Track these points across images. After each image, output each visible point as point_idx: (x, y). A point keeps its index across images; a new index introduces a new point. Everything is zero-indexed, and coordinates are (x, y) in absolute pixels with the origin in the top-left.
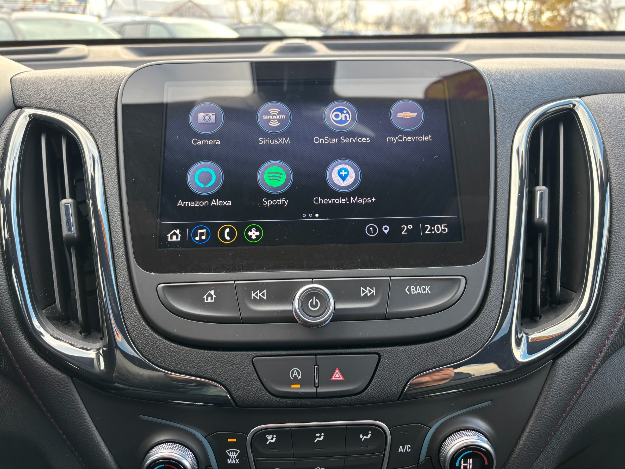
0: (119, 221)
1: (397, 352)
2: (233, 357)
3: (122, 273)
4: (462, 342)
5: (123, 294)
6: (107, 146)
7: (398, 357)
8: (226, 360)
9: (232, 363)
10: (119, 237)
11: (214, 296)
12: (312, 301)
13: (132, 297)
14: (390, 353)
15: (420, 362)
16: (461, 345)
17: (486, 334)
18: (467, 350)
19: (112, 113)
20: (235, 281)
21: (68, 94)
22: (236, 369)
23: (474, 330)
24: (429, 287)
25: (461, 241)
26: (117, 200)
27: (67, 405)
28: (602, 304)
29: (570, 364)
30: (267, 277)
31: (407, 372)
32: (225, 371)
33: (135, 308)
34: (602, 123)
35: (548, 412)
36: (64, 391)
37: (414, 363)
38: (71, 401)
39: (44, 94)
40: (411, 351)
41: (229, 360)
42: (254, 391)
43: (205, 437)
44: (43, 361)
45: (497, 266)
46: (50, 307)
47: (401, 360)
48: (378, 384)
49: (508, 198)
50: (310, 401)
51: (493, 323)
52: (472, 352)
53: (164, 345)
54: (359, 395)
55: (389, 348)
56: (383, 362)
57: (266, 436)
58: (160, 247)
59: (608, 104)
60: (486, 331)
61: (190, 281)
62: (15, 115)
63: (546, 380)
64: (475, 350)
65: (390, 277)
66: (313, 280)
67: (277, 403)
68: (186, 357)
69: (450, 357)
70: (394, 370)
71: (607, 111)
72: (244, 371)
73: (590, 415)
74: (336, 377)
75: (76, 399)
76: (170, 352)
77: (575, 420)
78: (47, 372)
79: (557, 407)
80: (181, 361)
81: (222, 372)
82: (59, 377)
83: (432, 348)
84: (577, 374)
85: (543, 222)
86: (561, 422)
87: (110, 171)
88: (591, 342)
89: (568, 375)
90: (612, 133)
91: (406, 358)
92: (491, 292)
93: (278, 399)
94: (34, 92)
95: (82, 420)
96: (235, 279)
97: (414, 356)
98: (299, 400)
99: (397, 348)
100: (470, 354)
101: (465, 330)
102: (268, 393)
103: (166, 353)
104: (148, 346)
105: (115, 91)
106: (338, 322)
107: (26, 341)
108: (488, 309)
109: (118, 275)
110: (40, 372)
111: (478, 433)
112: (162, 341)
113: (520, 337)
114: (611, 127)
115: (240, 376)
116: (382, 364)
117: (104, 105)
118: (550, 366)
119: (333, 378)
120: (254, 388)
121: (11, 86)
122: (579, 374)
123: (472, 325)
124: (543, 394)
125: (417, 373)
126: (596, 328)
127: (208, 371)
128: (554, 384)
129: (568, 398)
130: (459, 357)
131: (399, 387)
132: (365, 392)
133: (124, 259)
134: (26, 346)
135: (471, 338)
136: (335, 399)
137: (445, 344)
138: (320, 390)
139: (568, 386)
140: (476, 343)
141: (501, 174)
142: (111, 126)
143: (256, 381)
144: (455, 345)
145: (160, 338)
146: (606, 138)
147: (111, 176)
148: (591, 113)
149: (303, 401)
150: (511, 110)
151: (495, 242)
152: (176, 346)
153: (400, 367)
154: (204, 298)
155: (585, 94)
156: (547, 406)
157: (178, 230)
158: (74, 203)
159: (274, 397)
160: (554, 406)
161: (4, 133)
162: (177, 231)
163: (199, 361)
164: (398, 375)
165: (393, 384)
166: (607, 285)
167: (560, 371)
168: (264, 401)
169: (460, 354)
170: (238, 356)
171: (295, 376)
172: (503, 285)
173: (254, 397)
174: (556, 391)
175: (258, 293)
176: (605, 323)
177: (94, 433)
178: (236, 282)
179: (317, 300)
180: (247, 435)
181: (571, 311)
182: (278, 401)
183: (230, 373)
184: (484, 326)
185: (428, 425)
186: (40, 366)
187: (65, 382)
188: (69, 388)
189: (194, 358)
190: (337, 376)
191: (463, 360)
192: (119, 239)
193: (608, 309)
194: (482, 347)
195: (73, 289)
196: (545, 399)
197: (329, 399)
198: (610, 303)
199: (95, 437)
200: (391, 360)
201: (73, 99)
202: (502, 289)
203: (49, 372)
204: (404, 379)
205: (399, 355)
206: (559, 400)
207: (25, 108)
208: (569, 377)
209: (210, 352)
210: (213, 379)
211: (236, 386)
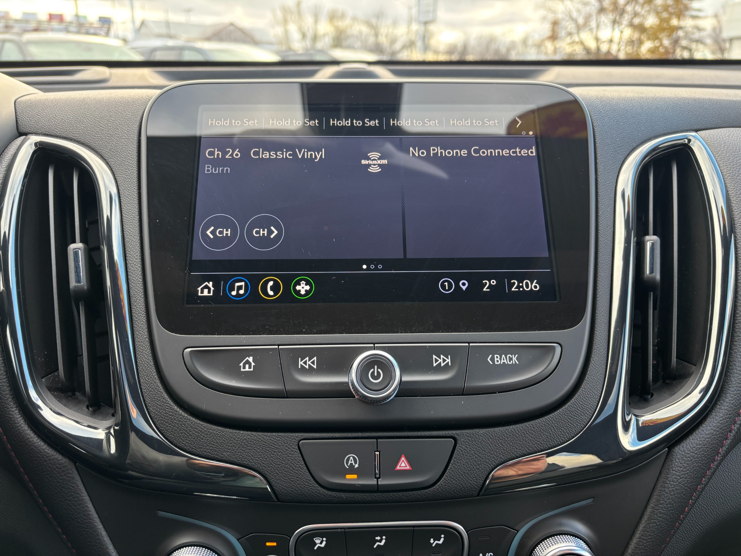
0: (139, 270)
1: (477, 436)
2: (275, 439)
3: (141, 333)
4: (556, 425)
5: (141, 360)
6: (127, 180)
7: (478, 441)
8: (266, 443)
9: (274, 446)
10: (139, 290)
11: (253, 364)
12: (373, 372)
13: (152, 363)
14: (468, 437)
15: (505, 449)
16: (555, 427)
17: (586, 415)
18: (562, 434)
19: (135, 141)
20: (279, 345)
21: (82, 118)
22: (278, 455)
23: (572, 410)
24: (517, 355)
25: (556, 300)
26: (138, 245)
27: (68, 497)
28: (728, 379)
29: (689, 454)
30: (318, 342)
31: (489, 460)
32: (264, 457)
33: (156, 377)
34: (723, 161)
35: (662, 513)
36: (66, 479)
37: (498, 449)
38: (73, 492)
39: (54, 119)
40: (494, 435)
41: (269, 443)
42: (300, 483)
43: (238, 540)
44: (40, 441)
45: (599, 331)
46: (51, 375)
47: (481, 445)
48: (453, 475)
49: (612, 249)
50: (369, 495)
51: (595, 401)
52: (569, 437)
53: (190, 423)
54: (430, 489)
55: (467, 431)
56: (460, 448)
57: (314, 539)
58: (188, 303)
59: (730, 140)
60: (586, 411)
61: (223, 345)
62: (18, 143)
63: (660, 473)
64: (572, 435)
65: (469, 343)
66: (374, 345)
67: (328, 497)
68: (217, 438)
69: (543, 442)
70: (473, 458)
71: (729, 148)
72: (288, 457)
73: (712, 518)
74: (401, 466)
75: (80, 489)
76: (197, 432)
77: (694, 523)
78: (45, 455)
79: (673, 507)
80: (210, 444)
81: (261, 457)
82: (59, 462)
83: (520, 431)
84: (698, 465)
85: (654, 279)
86: (678, 526)
87: (130, 210)
88: (714, 427)
89: (687, 467)
90: (736, 173)
91: (488, 443)
92: (592, 363)
93: (330, 493)
94: (42, 116)
95: (86, 516)
96: (279, 343)
97: (497, 441)
98: (356, 494)
99: (477, 430)
100: (567, 439)
101: (561, 410)
102: (317, 485)
103: (193, 433)
104: (171, 424)
105: (139, 115)
106: (405, 397)
107: (21, 416)
108: (589, 384)
109: (135, 336)
110: (36, 455)
111: (576, 538)
112: (188, 418)
113: (628, 419)
114: (734, 166)
115: (283, 463)
116: (459, 450)
117: (126, 131)
118: (664, 457)
119: (398, 468)
120: (300, 479)
121: (15, 109)
122: (701, 466)
123: (569, 404)
124: (656, 490)
125: (502, 461)
126: (720, 409)
127: (243, 456)
128: (670, 478)
129: (686, 496)
130: (553, 442)
131: (479, 480)
132: (437, 485)
133: (144, 317)
134: (21, 423)
135: (568, 419)
136: (400, 494)
137: (537, 427)
138: (381, 482)
139: (687, 481)
140: (573, 425)
141: (603, 220)
142: (132, 157)
143: (302, 469)
144: (548, 428)
145: (186, 415)
146: (728, 179)
147: (131, 216)
148: (710, 149)
149: (360, 495)
150: (614, 145)
151: (596, 302)
152: (205, 424)
153: (480, 455)
154: (241, 366)
155: (701, 128)
156: (661, 506)
157: (211, 283)
158: (85, 248)
159: (325, 491)
160: (670, 506)
161: (3, 164)
162: (209, 283)
163: (233, 444)
164: (478, 465)
165: (472, 476)
166: (732, 357)
167: (677, 462)
168: (312, 495)
169: (555, 439)
170: (281, 438)
171: (351, 464)
172: (606, 355)
173: (299, 489)
174: (672, 487)
175: (306, 360)
176: (731, 403)
177: (101, 533)
178: (280, 347)
179: (379, 370)
180: (291, 538)
181: (690, 388)
182: (330, 495)
183: (271, 459)
184: (584, 404)
185: (515, 528)
186: (37, 448)
187: (67, 468)
188: (70, 475)
189: (227, 440)
190: (403, 465)
191: (558, 446)
192: (138, 293)
193: (735, 386)
194: (581, 431)
195: (81, 354)
196: (659, 497)
197: (392, 493)
198: (736, 379)
199: (102, 537)
200: (470, 446)
201: (88, 124)
202: (606, 360)
203: (48, 455)
204: (486, 469)
205: (480, 439)
206: (676, 498)
207: (31, 135)
208: (688, 470)
209: (247, 432)
210: (250, 466)
211: (277, 476)
